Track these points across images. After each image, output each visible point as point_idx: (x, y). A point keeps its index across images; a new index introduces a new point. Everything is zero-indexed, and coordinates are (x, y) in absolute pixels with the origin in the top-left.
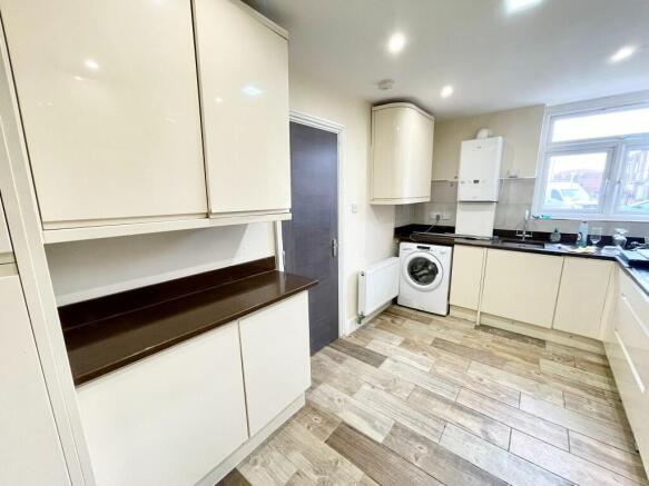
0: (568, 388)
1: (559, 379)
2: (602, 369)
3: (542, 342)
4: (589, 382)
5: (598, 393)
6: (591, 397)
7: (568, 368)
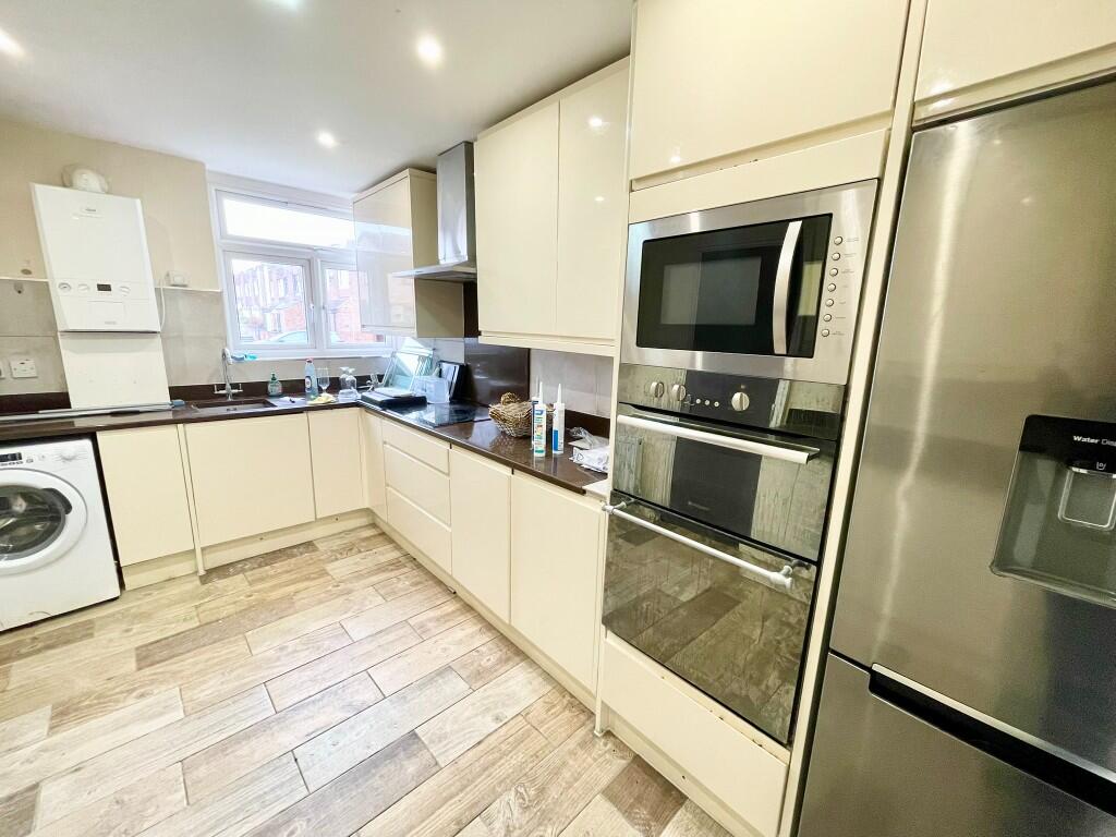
0: (374, 579)
1: (359, 576)
2: (381, 538)
3: (309, 545)
4: (383, 559)
5: (395, 565)
6: (397, 573)
7: (357, 558)
